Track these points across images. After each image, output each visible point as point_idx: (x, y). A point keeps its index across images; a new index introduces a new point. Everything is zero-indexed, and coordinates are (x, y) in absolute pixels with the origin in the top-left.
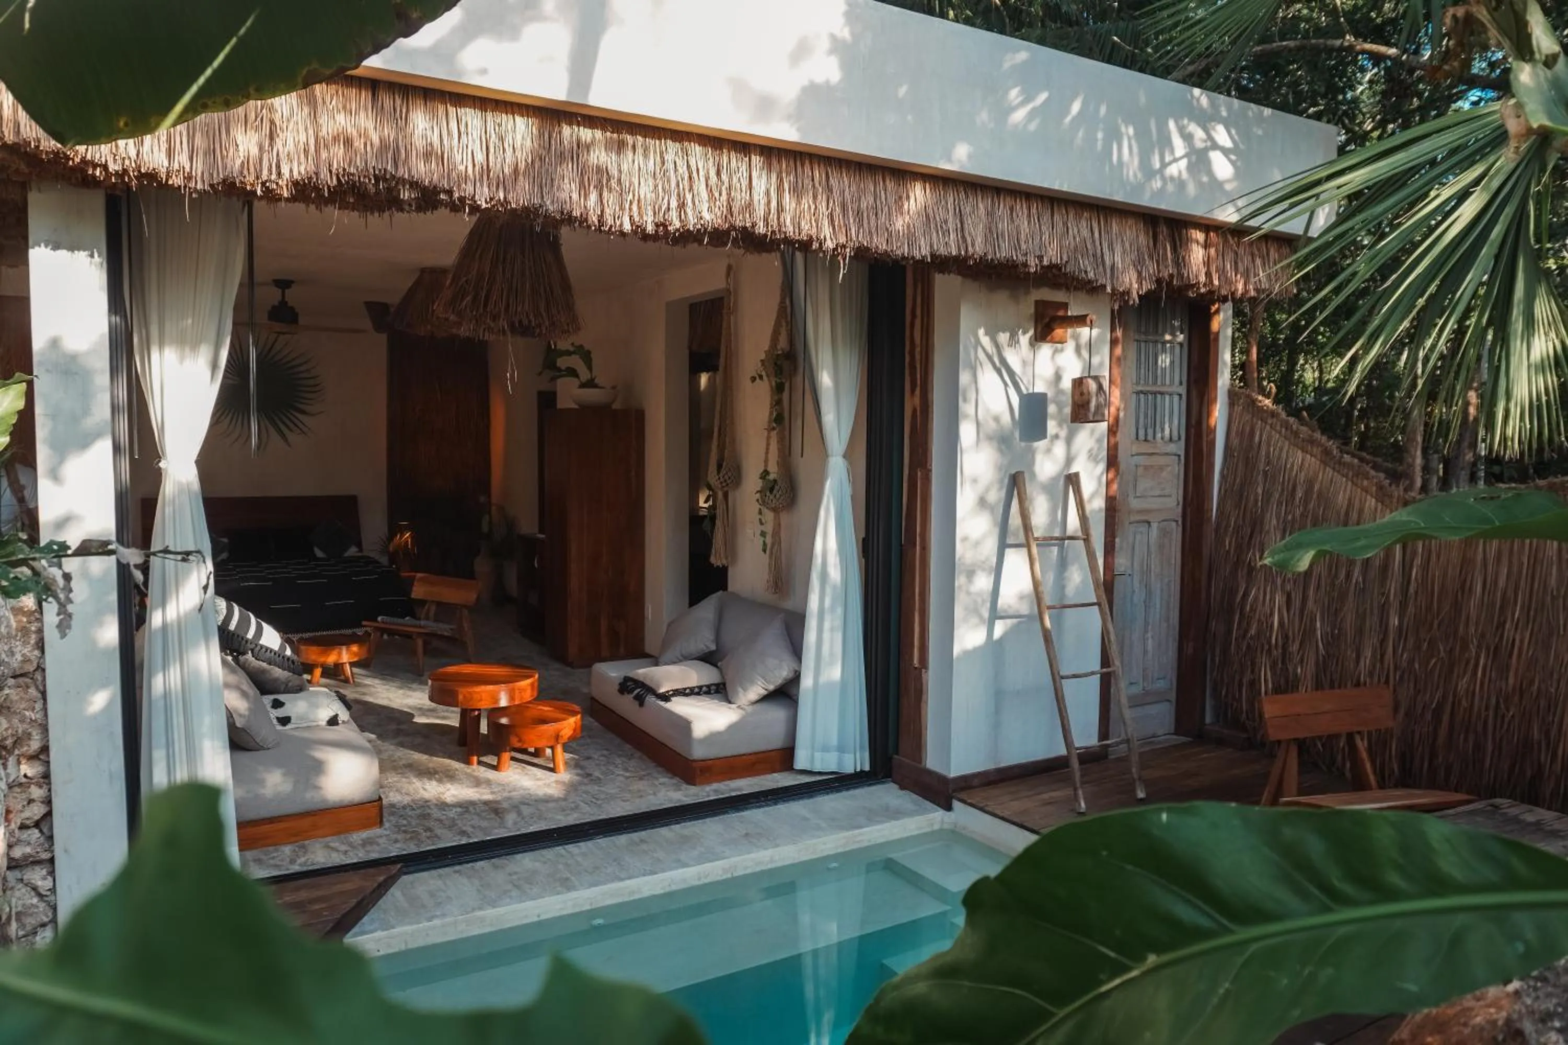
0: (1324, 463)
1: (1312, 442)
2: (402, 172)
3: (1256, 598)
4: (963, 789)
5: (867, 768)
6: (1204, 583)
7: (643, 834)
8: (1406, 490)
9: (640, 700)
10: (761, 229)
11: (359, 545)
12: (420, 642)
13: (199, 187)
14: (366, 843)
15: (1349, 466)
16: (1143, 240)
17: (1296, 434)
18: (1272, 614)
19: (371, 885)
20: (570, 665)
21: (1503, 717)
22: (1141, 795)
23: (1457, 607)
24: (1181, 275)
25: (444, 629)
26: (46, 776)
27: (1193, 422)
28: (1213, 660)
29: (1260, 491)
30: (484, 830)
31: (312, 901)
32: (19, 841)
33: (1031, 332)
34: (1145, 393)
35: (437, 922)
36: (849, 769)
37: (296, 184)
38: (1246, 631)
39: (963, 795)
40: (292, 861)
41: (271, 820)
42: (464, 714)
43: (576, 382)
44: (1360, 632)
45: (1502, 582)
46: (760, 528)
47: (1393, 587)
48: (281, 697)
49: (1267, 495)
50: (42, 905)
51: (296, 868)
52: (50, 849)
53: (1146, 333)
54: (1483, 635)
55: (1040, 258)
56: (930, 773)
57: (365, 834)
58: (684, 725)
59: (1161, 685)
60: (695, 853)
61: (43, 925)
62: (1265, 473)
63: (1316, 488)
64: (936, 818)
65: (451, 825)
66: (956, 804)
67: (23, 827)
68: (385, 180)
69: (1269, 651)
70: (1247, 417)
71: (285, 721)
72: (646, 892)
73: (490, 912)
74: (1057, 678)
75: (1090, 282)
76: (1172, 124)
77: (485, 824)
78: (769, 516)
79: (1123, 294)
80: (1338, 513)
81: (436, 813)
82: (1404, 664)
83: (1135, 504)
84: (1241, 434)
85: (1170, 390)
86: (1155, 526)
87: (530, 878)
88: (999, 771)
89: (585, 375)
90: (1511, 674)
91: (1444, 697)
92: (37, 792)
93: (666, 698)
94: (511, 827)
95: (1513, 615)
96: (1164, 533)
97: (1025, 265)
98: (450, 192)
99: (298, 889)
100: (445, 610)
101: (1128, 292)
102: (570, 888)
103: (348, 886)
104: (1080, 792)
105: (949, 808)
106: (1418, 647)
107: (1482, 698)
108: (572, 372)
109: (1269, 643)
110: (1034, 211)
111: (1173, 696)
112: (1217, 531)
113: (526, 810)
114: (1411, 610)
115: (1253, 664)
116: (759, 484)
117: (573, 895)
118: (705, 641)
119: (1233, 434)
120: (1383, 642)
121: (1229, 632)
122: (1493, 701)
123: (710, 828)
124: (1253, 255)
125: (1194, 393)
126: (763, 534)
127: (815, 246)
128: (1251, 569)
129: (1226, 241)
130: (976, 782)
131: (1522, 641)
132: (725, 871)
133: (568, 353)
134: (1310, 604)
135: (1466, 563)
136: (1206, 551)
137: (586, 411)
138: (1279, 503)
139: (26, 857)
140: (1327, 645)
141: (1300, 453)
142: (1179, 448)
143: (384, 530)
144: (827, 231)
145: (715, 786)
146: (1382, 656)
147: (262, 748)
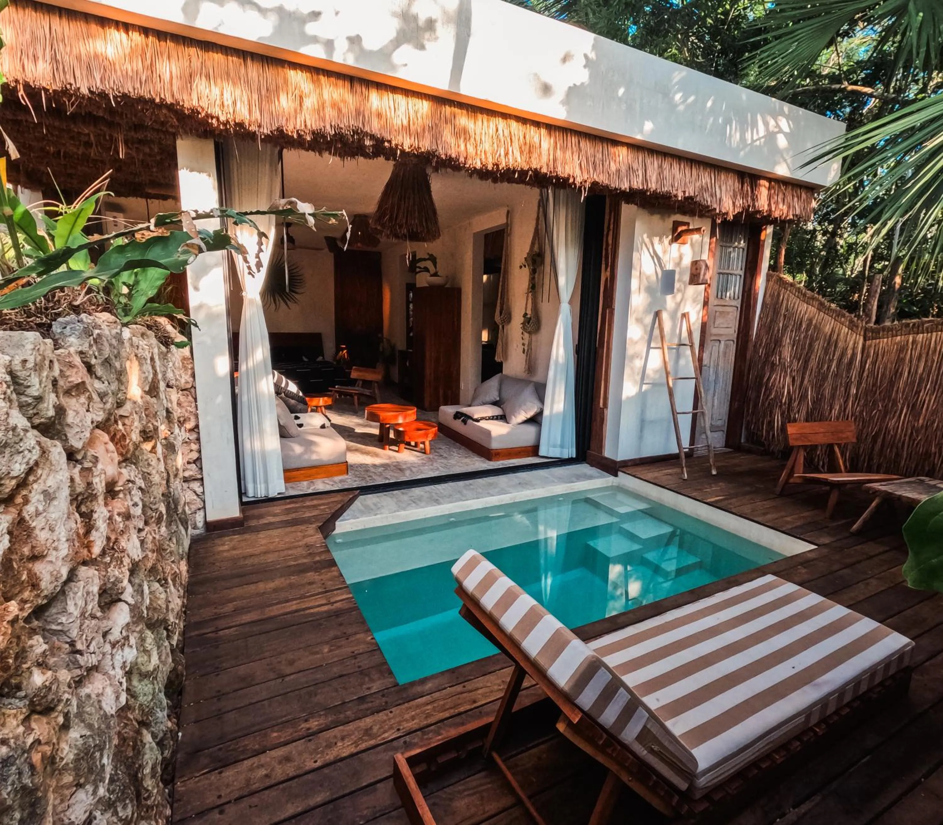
0: (819, 310)
1: (813, 298)
2: (367, 129)
3: (775, 379)
4: (623, 467)
5: (574, 456)
6: (746, 373)
7: (471, 481)
8: (866, 323)
9: (465, 422)
10: (544, 170)
11: (323, 356)
12: (356, 397)
13: (265, 131)
14: (341, 481)
15: (834, 311)
16: (737, 185)
17: (805, 295)
18: (784, 387)
19: (346, 499)
20: (426, 410)
21: (914, 440)
22: (714, 472)
23: (892, 383)
24: (754, 206)
25: (367, 392)
26: (198, 439)
27: (746, 289)
28: (748, 410)
29: (781, 325)
30: (396, 477)
31: (320, 505)
32: (187, 469)
33: (670, 237)
34: (723, 274)
35: (378, 516)
36: (566, 456)
37: (313, 133)
38: (768, 396)
39: (624, 469)
40: (309, 488)
41: (298, 469)
42: (382, 427)
43: (428, 274)
44: (833, 396)
45: (920, 370)
46: (522, 341)
47: (854, 373)
48: (298, 415)
49: (785, 327)
50: (199, 500)
51: (310, 491)
52: (201, 473)
53: (726, 242)
54: (906, 398)
55: (684, 192)
56: (606, 459)
57: (340, 477)
58: (488, 433)
59: (719, 423)
60: (496, 490)
61: (199, 509)
62: (785, 316)
63: (814, 322)
64: (609, 480)
65: (381, 475)
66: (620, 474)
67: (189, 463)
68: (358, 134)
69: (781, 406)
70: (777, 287)
71: (301, 426)
72: (474, 507)
73: (403, 513)
74: (674, 413)
75: (708, 207)
76: (759, 117)
77: (396, 475)
78: (526, 335)
79: (724, 214)
80: (825, 336)
81: (372, 470)
82: (857, 414)
83: (714, 331)
84: (772, 296)
85: (736, 272)
86: (723, 343)
87: (420, 499)
88: (641, 459)
89: (432, 269)
90: (922, 417)
91: (880, 430)
92: (194, 447)
93: (477, 420)
94: (407, 476)
95: (926, 386)
96: (727, 346)
97: (676, 196)
98: (390, 142)
99: (312, 500)
100: (366, 384)
101: (727, 213)
102: (439, 503)
103: (336, 499)
104: (685, 469)
105: (616, 475)
106: (865, 405)
107: (902, 430)
108: (426, 270)
109: (781, 402)
110: (682, 166)
111: (725, 429)
112: (755, 346)
113: (414, 469)
114: (863, 385)
115: (771, 412)
116: (522, 320)
117: (442, 506)
118: (494, 396)
119: (768, 295)
120: (846, 402)
121: (759, 397)
122: (909, 431)
123: (502, 479)
124: (793, 196)
125: (748, 275)
126: (523, 344)
127: (571, 180)
128: (773, 364)
129: (779, 187)
130: (630, 464)
131: (930, 401)
132: (511, 499)
133: (425, 260)
134: (806, 382)
135: (900, 361)
136: (748, 357)
137: (432, 288)
138: (792, 331)
139: (191, 476)
140: (814, 403)
141: (805, 305)
142: (738, 303)
143: (333, 350)
144: (578, 172)
145: (501, 462)
146: (845, 409)
147: (292, 437)
